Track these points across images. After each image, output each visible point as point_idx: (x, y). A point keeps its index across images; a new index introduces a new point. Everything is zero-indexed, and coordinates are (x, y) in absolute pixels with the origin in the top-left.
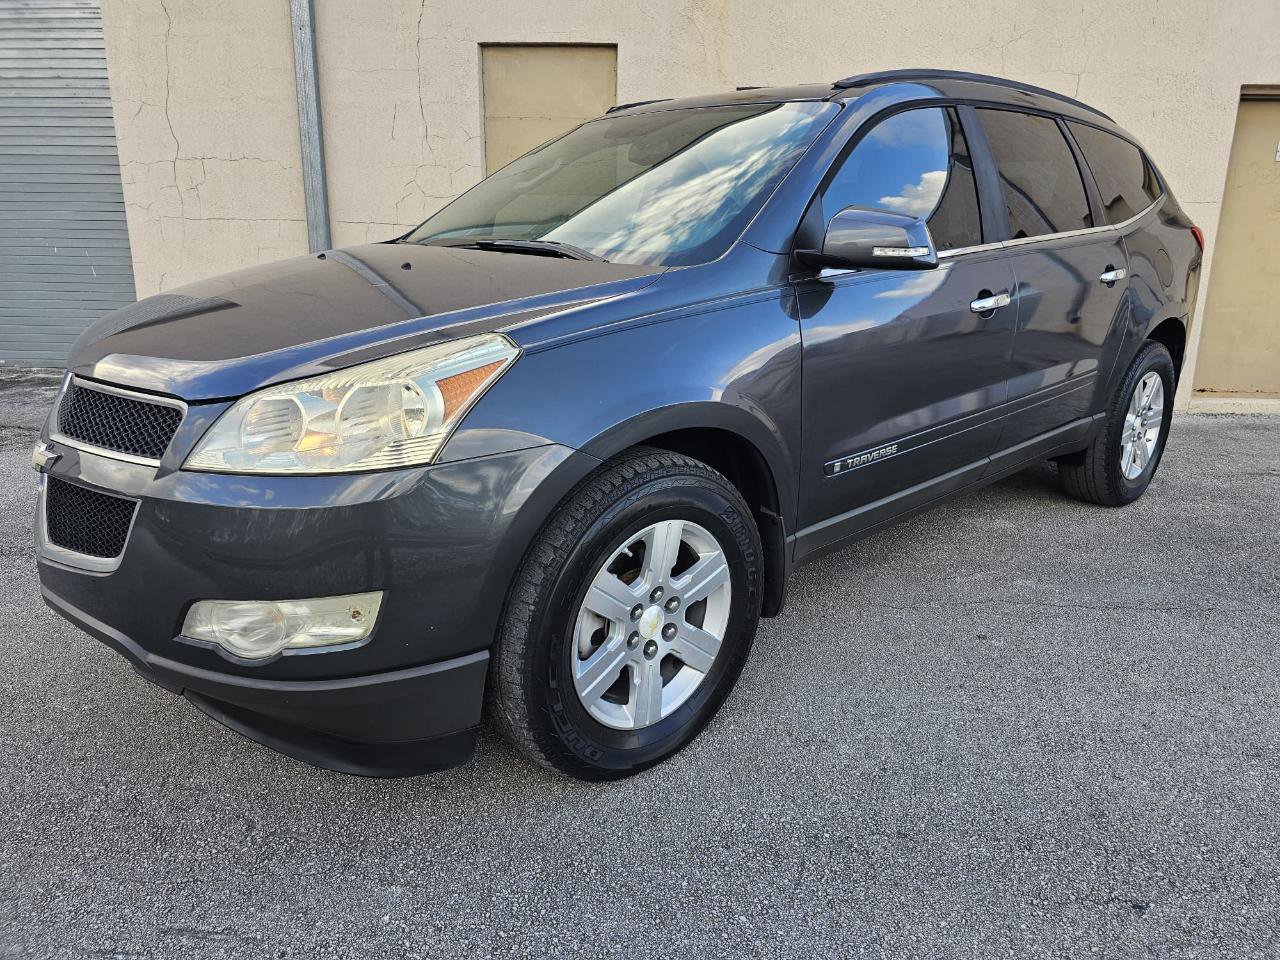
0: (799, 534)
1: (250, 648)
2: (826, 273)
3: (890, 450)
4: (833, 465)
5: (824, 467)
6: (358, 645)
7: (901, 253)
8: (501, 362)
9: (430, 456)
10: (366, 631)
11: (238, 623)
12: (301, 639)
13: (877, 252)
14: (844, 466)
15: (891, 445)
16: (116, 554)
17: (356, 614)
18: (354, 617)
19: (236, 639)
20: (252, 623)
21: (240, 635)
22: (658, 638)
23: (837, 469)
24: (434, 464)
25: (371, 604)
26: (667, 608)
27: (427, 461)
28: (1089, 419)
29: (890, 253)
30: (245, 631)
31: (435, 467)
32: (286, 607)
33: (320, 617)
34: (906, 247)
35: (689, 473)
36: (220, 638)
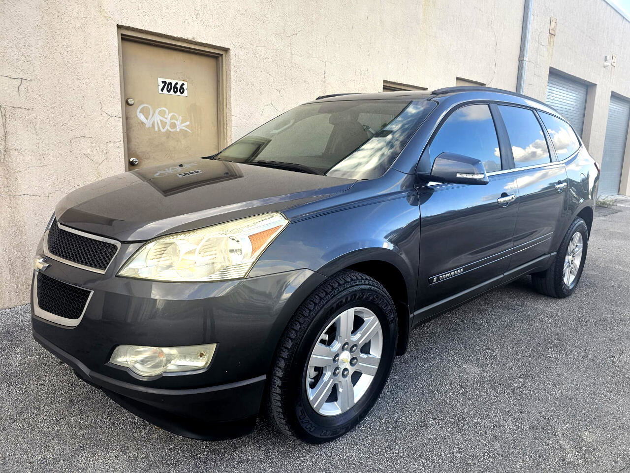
0: (416, 313)
1: (144, 371)
2: (431, 184)
3: (460, 271)
4: (433, 278)
5: (429, 280)
6: (201, 371)
7: (470, 176)
8: (279, 226)
9: (244, 274)
10: (206, 363)
11: (140, 357)
12: (172, 367)
13: (458, 175)
14: (438, 279)
15: (460, 269)
16: (77, 318)
17: (201, 355)
18: (201, 357)
19: (138, 366)
20: (146, 358)
21: (141, 364)
22: (348, 366)
23: (435, 281)
24: (246, 278)
25: (210, 350)
26: (351, 351)
27: (243, 276)
28: (549, 255)
29: (465, 176)
30: (143, 362)
31: (247, 279)
32: (166, 350)
33: (184, 356)
34: (473, 174)
35: (367, 283)
36: (130, 365)
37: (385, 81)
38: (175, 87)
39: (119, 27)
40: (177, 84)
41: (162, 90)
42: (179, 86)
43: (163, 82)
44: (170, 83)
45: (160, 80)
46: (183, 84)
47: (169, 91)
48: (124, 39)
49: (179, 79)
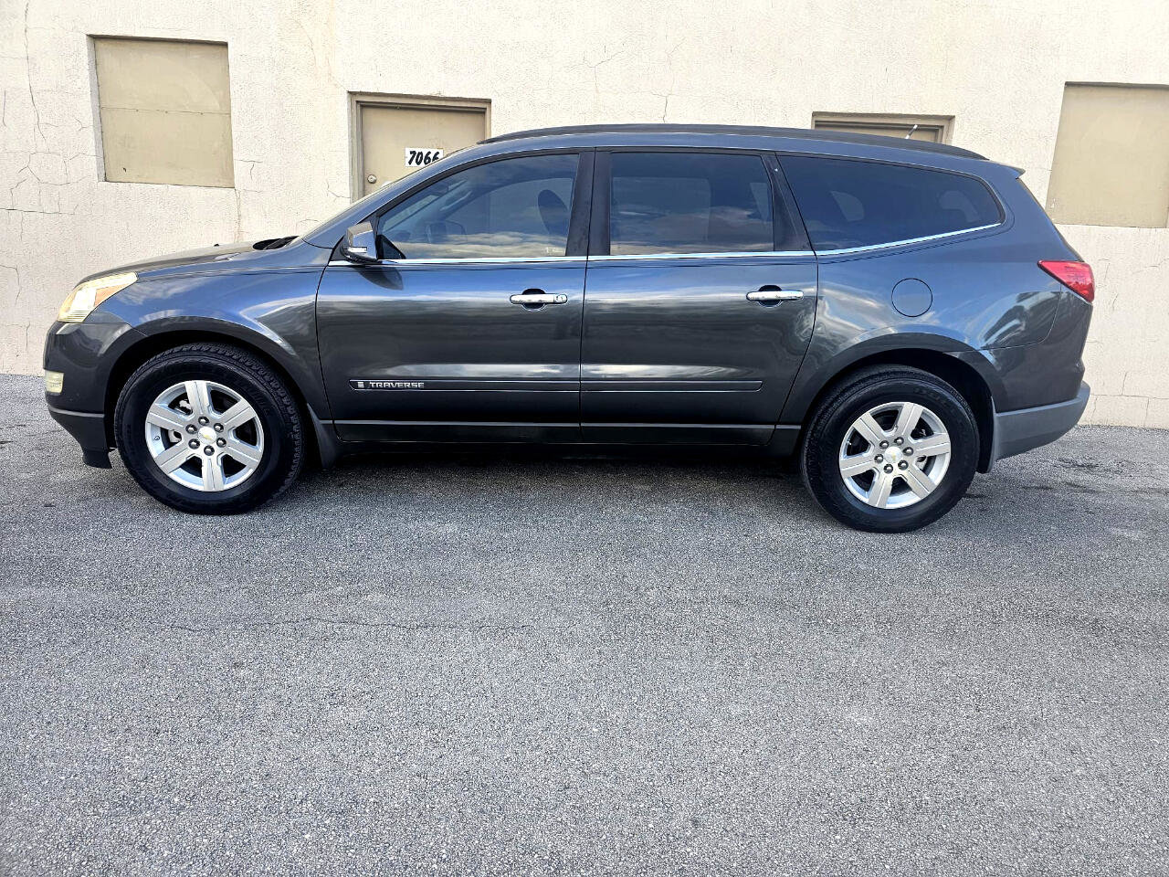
0: (338, 422)
3: (416, 385)
4: (356, 382)
5: (349, 382)
14: (366, 385)
15: (417, 382)
22: (214, 445)
23: (360, 386)
26: (215, 429)
27: (81, 321)
28: (768, 426)
37: (815, 114)
38: (427, 157)
39: (351, 94)
40: (429, 153)
41: (410, 163)
42: (431, 156)
43: (411, 153)
44: (421, 153)
45: (408, 150)
46: (438, 153)
47: (418, 163)
48: (364, 106)
49: (433, 147)
